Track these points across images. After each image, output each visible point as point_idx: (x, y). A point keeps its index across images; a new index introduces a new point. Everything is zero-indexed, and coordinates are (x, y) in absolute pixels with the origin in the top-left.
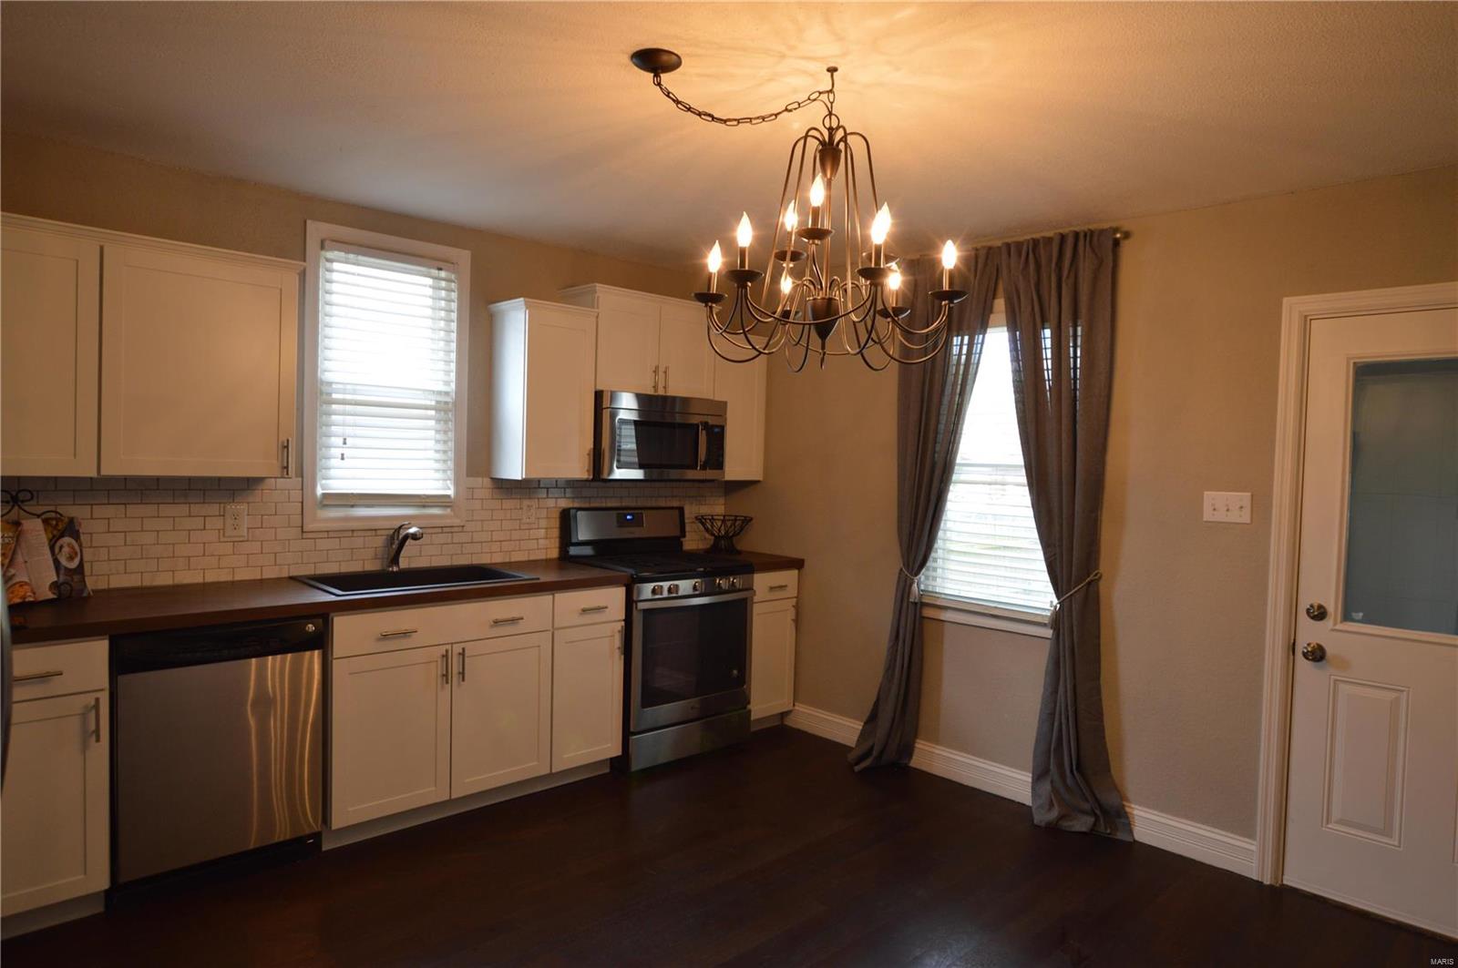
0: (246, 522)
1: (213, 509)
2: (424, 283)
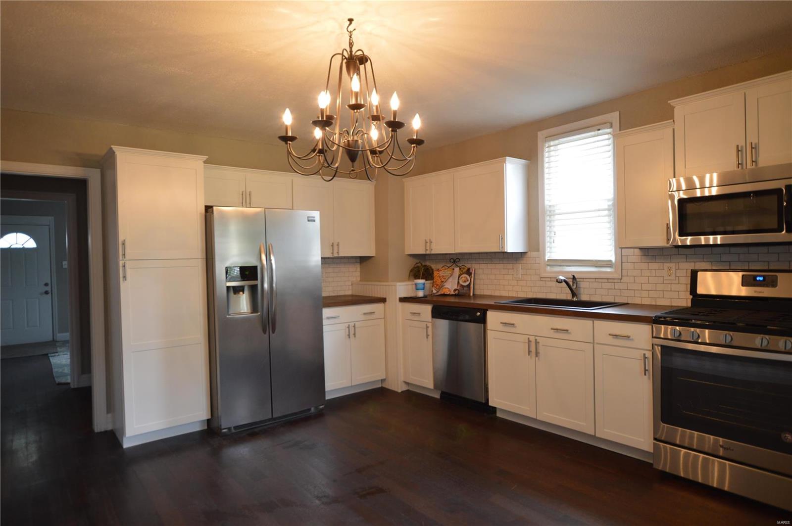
0: (521, 272)
1: (510, 266)
2: (594, 140)
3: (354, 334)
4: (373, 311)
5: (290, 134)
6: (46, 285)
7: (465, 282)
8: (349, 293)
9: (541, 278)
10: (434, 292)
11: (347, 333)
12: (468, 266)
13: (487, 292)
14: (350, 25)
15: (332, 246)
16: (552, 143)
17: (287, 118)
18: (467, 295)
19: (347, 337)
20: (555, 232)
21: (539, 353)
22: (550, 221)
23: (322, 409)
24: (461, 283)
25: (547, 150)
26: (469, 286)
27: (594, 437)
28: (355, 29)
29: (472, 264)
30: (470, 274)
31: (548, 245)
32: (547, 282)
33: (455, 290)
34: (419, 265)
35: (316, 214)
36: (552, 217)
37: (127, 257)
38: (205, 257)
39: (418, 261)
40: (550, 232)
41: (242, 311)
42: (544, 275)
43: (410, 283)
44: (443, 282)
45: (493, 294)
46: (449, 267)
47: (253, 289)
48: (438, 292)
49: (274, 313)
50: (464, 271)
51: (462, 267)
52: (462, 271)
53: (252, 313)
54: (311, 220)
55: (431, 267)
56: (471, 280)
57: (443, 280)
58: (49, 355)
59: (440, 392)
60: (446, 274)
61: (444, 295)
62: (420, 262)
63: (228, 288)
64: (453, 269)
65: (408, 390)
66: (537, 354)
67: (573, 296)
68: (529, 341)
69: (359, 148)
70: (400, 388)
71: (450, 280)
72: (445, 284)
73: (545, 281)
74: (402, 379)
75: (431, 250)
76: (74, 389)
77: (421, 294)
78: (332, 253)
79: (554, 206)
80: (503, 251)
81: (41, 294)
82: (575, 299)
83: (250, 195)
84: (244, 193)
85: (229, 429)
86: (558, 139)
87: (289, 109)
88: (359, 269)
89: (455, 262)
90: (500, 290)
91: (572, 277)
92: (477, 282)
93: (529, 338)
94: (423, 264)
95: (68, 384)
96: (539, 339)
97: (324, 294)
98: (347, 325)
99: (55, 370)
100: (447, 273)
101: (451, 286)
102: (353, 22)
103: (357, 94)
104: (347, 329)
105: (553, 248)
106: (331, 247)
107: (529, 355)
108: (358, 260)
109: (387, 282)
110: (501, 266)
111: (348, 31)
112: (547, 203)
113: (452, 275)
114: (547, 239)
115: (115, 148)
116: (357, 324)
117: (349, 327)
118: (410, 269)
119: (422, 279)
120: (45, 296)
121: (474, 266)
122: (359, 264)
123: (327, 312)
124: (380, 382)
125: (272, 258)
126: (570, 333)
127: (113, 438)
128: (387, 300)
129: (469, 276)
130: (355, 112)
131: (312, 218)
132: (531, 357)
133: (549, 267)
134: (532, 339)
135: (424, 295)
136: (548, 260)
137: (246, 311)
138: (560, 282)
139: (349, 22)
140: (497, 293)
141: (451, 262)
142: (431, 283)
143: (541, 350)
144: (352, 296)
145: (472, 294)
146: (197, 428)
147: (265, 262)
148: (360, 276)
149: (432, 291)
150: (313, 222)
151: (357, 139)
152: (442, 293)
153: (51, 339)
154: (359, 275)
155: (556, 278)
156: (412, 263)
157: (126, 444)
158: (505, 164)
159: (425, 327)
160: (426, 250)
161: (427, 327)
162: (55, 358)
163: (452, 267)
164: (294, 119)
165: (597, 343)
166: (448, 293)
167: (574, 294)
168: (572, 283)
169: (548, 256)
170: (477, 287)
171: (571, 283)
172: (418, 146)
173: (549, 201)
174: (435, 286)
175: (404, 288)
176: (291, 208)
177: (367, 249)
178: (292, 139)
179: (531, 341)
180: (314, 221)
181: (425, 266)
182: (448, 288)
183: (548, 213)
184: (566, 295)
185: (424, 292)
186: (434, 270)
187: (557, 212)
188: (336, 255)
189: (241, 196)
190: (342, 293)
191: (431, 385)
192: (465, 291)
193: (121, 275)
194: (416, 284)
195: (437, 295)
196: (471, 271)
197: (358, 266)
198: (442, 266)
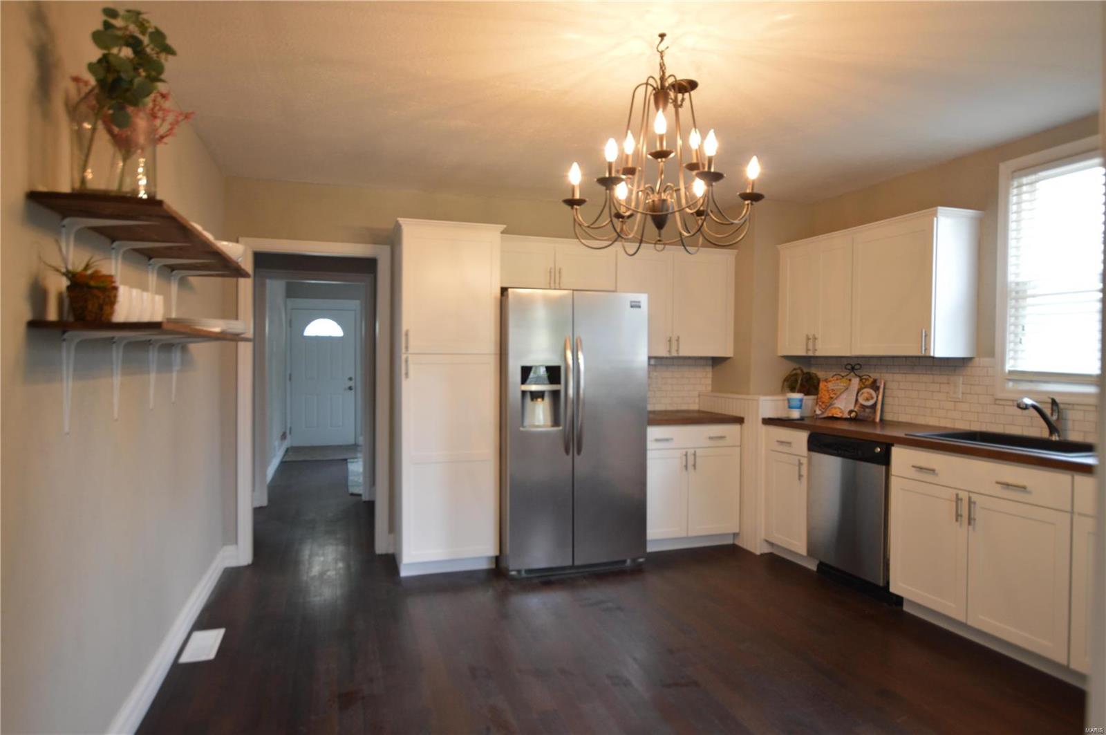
3: (694, 466)
4: (723, 435)
5: (577, 196)
6: (350, 379)
7: (867, 400)
8: (695, 407)
9: (996, 400)
10: (818, 412)
11: (684, 463)
12: (874, 375)
13: (903, 418)
14: (662, 40)
15: (670, 341)
16: (1025, 180)
17: (575, 176)
18: (870, 420)
19: (684, 469)
20: (1023, 327)
21: (975, 520)
22: (1017, 309)
23: (641, 564)
24: (861, 401)
25: (1015, 191)
26: (874, 406)
27: (1066, 669)
28: (667, 48)
29: (881, 373)
30: (876, 389)
31: (1010, 346)
32: (1006, 407)
33: (851, 412)
34: (799, 372)
35: (643, 298)
36: (1020, 301)
37: (411, 350)
38: (498, 352)
39: (797, 366)
40: (1016, 326)
41: (537, 424)
42: (1000, 395)
43: (780, 397)
44: (832, 398)
45: (913, 421)
46: (843, 377)
47: (555, 395)
48: (823, 413)
49: (581, 426)
50: (868, 383)
51: (864, 377)
52: (863, 384)
53: (553, 426)
54: (635, 305)
55: (816, 376)
56: (877, 397)
57: (832, 396)
58: (349, 460)
59: (817, 562)
60: (839, 387)
61: (833, 418)
62: (800, 368)
63: (524, 393)
64: (850, 380)
65: (771, 554)
66: (970, 520)
67: (1051, 433)
68: (958, 499)
69: (667, 210)
70: (759, 549)
71: (844, 396)
72: (836, 401)
73: (1004, 405)
74: (763, 536)
75: (816, 350)
76: (365, 502)
77: (796, 414)
78: (670, 351)
79: (1025, 283)
80: (927, 355)
81: (345, 389)
82: (1055, 438)
83: (560, 273)
84: (553, 271)
85: (519, 571)
86: (1035, 173)
87: (578, 164)
88: (710, 375)
89: (853, 369)
90: (925, 416)
91: (1050, 401)
92: (889, 400)
93: (957, 495)
94: (805, 370)
95: (360, 495)
96: (974, 497)
97: (650, 408)
98: (684, 451)
99: (351, 478)
100: (841, 385)
101: (844, 405)
102: (665, 38)
103: (661, 137)
104: (684, 457)
105: (1020, 352)
106: (668, 343)
107: (957, 520)
108: (710, 362)
109: (748, 394)
110: (925, 378)
111: (658, 51)
112: (1011, 278)
113: (847, 389)
114: (1010, 337)
115: (401, 220)
116: (699, 452)
117: (686, 455)
118: (784, 377)
119: (800, 391)
120: (349, 392)
121: (883, 377)
122: (711, 368)
123: (653, 432)
124: (732, 536)
125: (581, 356)
126: (1029, 492)
127: (391, 562)
128: (746, 421)
129: (875, 391)
130: (659, 163)
131: (637, 304)
132: (961, 524)
133: (1011, 384)
134: (964, 495)
135: (801, 417)
136: (1011, 372)
137: (542, 423)
138: (1026, 407)
139: (660, 39)
140: (921, 420)
141: (846, 368)
142: (814, 399)
143: (979, 514)
144: (699, 411)
145: (878, 419)
146: (484, 565)
147: (570, 361)
148: (712, 384)
149: (815, 411)
150: (637, 309)
151: (665, 198)
152: (830, 415)
153: (353, 443)
154: (710, 382)
155: (1016, 401)
156: (788, 368)
157: (404, 573)
158: (935, 219)
159: (797, 463)
160: (808, 350)
161: (800, 464)
162: (353, 464)
163: (848, 377)
164: (584, 175)
165: (1080, 514)
166: (839, 415)
167: (1052, 429)
168: (1052, 412)
169: (1009, 366)
170: (887, 408)
171: (1048, 411)
172: (754, 203)
173: (1017, 275)
174: (820, 403)
175: (770, 405)
176: (614, 289)
177: (723, 348)
178: (580, 202)
179: (961, 500)
180: (639, 307)
181: (808, 374)
182: (839, 408)
183: (1013, 294)
184: (1038, 430)
185: (801, 413)
186: (821, 380)
187: (1029, 292)
188: (674, 354)
189: (548, 274)
190: (684, 407)
191: (803, 551)
192: (866, 415)
193: (403, 371)
194: (789, 400)
195: (821, 418)
196: (878, 384)
197: (709, 369)
198: (832, 375)
